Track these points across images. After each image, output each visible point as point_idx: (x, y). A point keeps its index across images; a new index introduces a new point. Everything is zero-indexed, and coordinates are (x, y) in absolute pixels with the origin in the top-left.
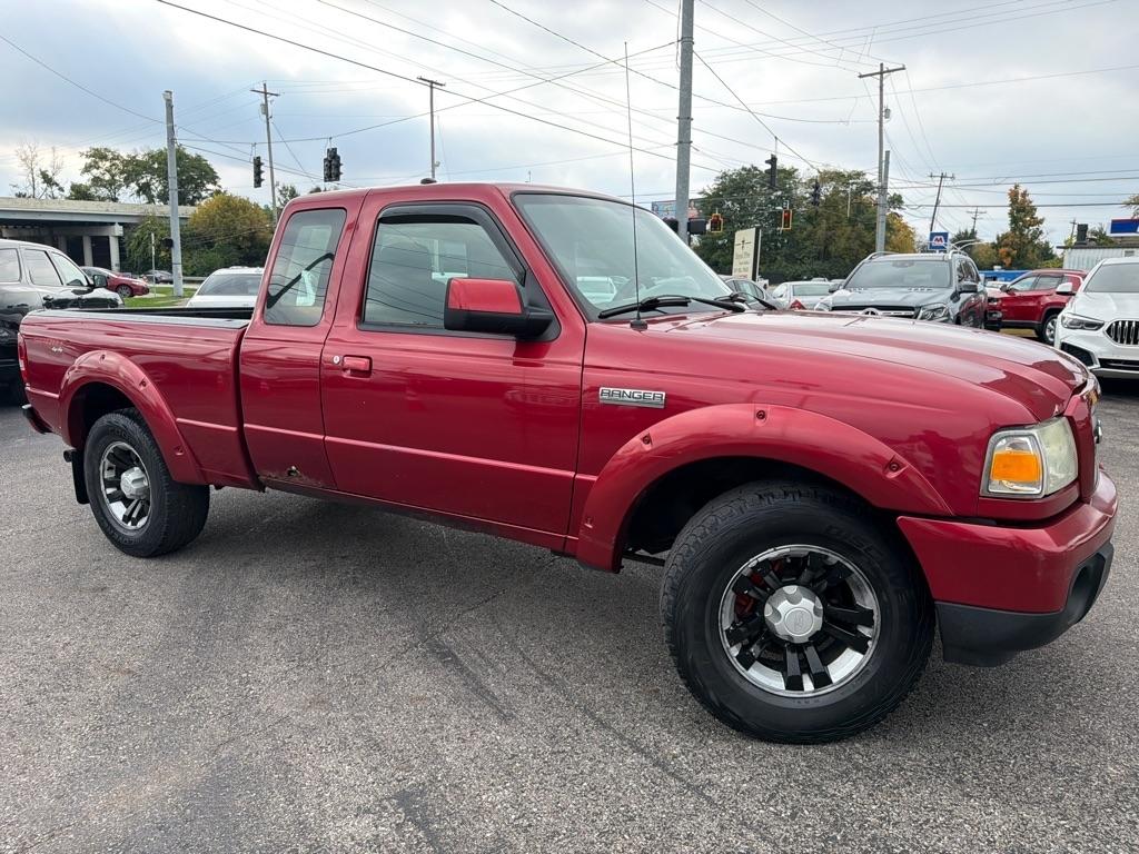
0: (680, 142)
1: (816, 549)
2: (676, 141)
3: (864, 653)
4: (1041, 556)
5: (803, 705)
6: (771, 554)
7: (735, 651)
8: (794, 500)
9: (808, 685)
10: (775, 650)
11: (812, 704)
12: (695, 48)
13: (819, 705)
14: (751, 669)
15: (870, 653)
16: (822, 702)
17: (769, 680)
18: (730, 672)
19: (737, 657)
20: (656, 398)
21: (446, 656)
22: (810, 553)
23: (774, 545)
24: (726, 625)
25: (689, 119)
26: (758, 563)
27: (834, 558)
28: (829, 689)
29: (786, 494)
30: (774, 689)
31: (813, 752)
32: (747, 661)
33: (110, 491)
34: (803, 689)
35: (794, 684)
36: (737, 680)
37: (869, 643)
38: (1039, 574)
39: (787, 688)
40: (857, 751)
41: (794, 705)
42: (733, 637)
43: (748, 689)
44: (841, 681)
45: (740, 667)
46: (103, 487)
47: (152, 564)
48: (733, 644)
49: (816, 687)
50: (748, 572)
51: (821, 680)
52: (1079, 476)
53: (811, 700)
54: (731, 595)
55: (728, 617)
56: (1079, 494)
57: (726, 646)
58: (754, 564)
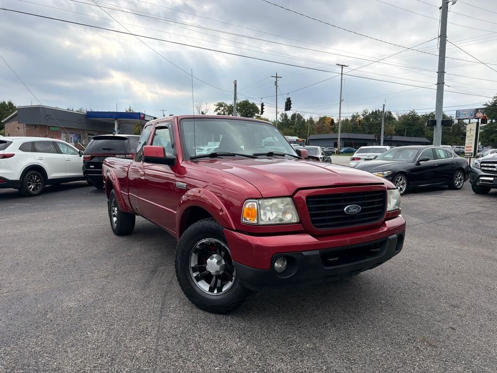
0: (438, 83)
1: (217, 240)
3: (231, 282)
4: (254, 246)
5: (212, 298)
6: (204, 241)
7: (195, 275)
9: (216, 292)
10: (208, 278)
12: (447, 39)
13: (217, 298)
14: (200, 282)
15: (233, 281)
16: (218, 298)
17: (204, 286)
18: (191, 282)
19: (195, 277)
20: (185, 186)
22: (215, 242)
23: (205, 238)
24: (193, 265)
25: (443, 72)
27: (223, 244)
28: (221, 293)
30: (205, 290)
31: (212, 316)
32: (198, 279)
34: (214, 292)
35: (211, 290)
36: (193, 285)
37: (233, 278)
38: (254, 253)
39: (209, 291)
41: (210, 297)
43: (197, 289)
44: (225, 291)
45: (195, 281)
46: (112, 212)
48: (194, 272)
49: (217, 292)
50: (198, 247)
51: (220, 290)
52: (300, 222)
53: (215, 297)
54: (194, 254)
55: (193, 262)
56: (303, 229)
57: (191, 272)
58: (199, 244)
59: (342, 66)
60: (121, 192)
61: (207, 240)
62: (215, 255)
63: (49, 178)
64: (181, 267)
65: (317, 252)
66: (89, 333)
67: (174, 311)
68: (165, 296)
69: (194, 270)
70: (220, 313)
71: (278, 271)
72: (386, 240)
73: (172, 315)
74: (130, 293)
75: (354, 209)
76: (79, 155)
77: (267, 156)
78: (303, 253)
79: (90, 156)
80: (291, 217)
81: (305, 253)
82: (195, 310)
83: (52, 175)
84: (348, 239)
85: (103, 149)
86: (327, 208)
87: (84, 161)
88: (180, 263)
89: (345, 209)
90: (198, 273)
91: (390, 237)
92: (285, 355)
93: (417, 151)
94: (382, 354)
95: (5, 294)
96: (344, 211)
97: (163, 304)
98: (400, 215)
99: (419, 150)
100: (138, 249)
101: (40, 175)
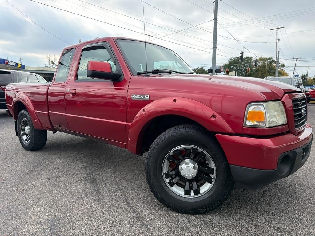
0: (213, 47)
1: (194, 146)
2: (212, 47)
3: (211, 184)
4: (265, 148)
5: (190, 200)
6: (179, 148)
7: (168, 180)
8: (186, 129)
9: (192, 194)
10: (182, 181)
11: (193, 200)
12: (218, 21)
14: (173, 187)
15: (213, 184)
16: (196, 200)
17: (178, 191)
18: (165, 188)
19: (168, 183)
20: (146, 97)
21: (94, 181)
22: (192, 147)
23: (180, 145)
24: (165, 171)
25: (216, 41)
26: (175, 151)
27: (200, 150)
28: (199, 195)
29: (183, 128)
30: (180, 194)
31: (193, 217)
32: (172, 184)
33: (23, 132)
34: (190, 195)
35: (187, 193)
36: (168, 190)
37: (213, 180)
38: (264, 155)
39: (185, 194)
40: (208, 219)
41: (187, 200)
42: (167, 176)
44: (203, 193)
45: (169, 186)
46: (21, 131)
47: (31, 153)
49: (195, 194)
50: (171, 154)
51: (197, 192)
52: (287, 123)
53: (193, 199)
54: (166, 161)
55: (166, 169)
56: (289, 130)
57: (165, 178)
58: (173, 151)
59: (149, 36)
60: (36, 111)
61: (183, 146)
78: (295, 151)
89: (303, 112)
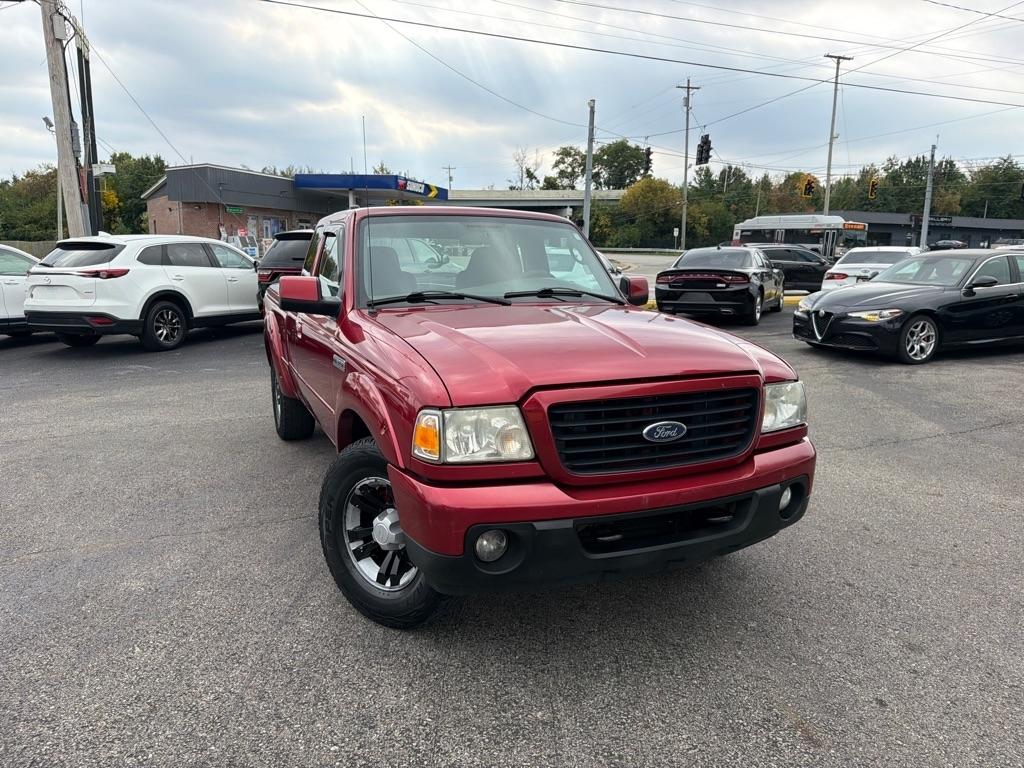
1: (389, 482)
5: (381, 596)
7: (354, 546)
9: (388, 584)
10: (378, 555)
11: (385, 597)
13: (389, 598)
14: (362, 561)
15: (417, 568)
16: (392, 596)
17: (369, 570)
18: (347, 560)
19: (353, 551)
24: (350, 526)
26: (362, 487)
28: (397, 588)
30: (370, 579)
32: (360, 555)
34: (385, 585)
35: (381, 579)
36: (349, 566)
38: (430, 521)
39: (377, 581)
41: (377, 594)
43: (355, 576)
44: (403, 585)
45: (353, 558)
48: (352, 541)
49: (391, 585)
50: (358, 492)
51: (395, 582)
52: (536, 458)
53: (386, 594)
54: (351, 506)
55: (352, 522)
56: (544, 474)
57: (347, 541)
58: (359, 486)
59: (839, 58)
60: (281, 357)
61: (372, 480)
62: (389, 511)
63: (195, 316)
64: (328, 530)
65: (569, 524)
66: (137, 649)
67: (311, 616)
68: (310, 581)
69: (353, 536)
70: (394, 627)
71: (485, 559)
72: (751, 499)
73: (304, 623)
74: (251, 569)
75: (666, 430)
76: (254, 269)
77: (539, 297)
78: (535, 524)
79: (270, 272)
80: (518, 448)
81: (539, 526)
82: (353, 615)
83: (201, 309)
84: (645, 496)
85: (294, 259)
86: (603, 428)
87: (259, 282)
88: (326, 522)
89: (645, 431)
90: (361, 543)
91: (759, 492)
92: (481, 733)
93: (970, 263)
94: (688, 750)
95: (33, 556)
96: (642, 435)
97: (297, 599)
98: (806, 438)
99: (975, 259)
100: (308, 472)
101: (179, 310)
